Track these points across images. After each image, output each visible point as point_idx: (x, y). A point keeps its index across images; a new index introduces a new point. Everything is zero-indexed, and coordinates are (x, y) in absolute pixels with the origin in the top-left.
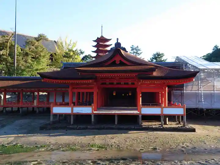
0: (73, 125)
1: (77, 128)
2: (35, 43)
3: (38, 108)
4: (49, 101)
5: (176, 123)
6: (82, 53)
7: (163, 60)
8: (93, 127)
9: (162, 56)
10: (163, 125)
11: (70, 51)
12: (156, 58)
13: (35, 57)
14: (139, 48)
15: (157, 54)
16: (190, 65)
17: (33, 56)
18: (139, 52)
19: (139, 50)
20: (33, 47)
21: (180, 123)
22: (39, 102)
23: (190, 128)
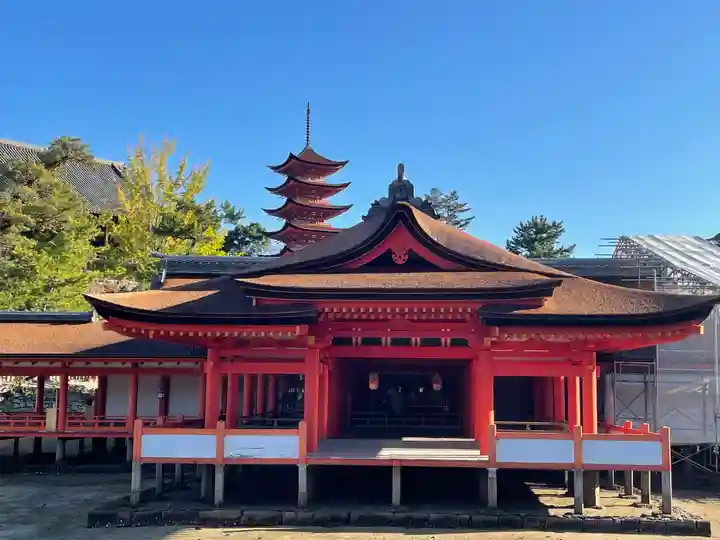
0: (221, 506)
1: (239, 518)
2: (39, 175)
3: (64, 440)
4: (103, 413)
5: (632, 501)
6: (232, 217)
7: (561, 251)
8: (302, 515)
9: (555, 236)
10: (584, 510)
11: (182, 207)
12: (529, 243)
13: (37, 231)
14: (459, 202)
15: (536, 224)
16: (675, 270)
17: (28, 229)
18: (461, 216)
19: (460, 208)
20: (29, 190)
21: (645, 499)
22: (67, 416)
23: (689, 518)
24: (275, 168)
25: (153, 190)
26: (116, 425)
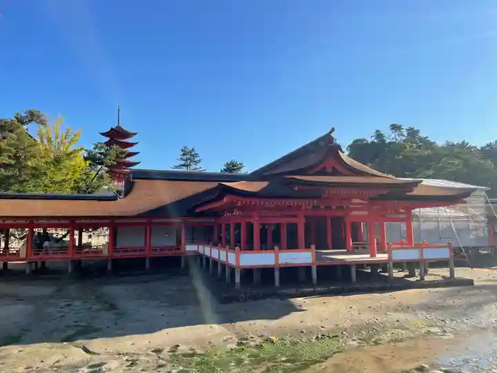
1: (296, 294)
24: (103, 134)
25: (53, 140)
26: (140, 250)
